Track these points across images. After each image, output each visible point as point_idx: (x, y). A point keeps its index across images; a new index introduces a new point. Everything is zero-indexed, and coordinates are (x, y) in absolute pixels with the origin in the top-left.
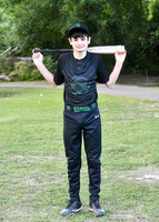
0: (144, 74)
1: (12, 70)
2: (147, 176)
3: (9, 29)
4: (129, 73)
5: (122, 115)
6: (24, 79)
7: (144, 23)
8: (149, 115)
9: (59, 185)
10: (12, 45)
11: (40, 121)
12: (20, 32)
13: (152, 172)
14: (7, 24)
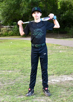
0: (57, 33)
2: (53, 80)
4: (51, 33)
6: (5, 36)
7: (57, 11)
8: (57, 51)
11: (9, 55)
12: (3, 15)
13: (56, 78)
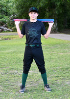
1: (13, 26)
3: (12, 6)
5: (67, 50)
9: (35, 87)
10: (14, 14)
12: (17, 8)
14: (11, 4)
